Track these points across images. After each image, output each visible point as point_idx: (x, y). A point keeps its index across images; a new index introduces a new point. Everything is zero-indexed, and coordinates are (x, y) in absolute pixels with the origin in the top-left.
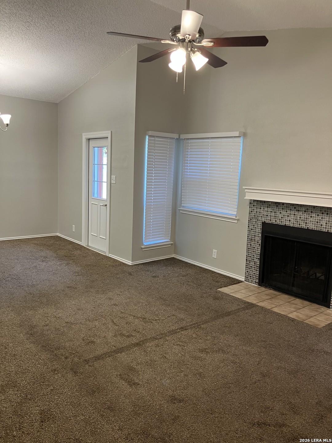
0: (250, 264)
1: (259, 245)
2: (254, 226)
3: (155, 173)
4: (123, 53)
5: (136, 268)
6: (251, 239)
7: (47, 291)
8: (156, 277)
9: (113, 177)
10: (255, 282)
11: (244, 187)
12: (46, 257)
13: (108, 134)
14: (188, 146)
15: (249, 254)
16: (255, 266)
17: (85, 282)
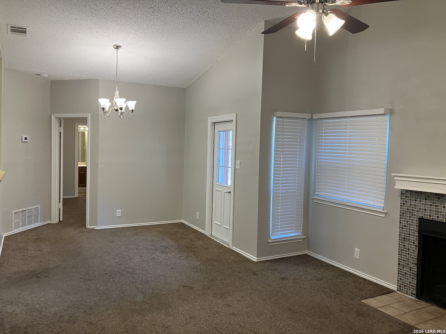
0: (403, 270)
1: (416, 246)
2: (407, 222)
3: (283, 158)
4: (249, 31)
5: (261, 266)
6: (404, 238)
7: (160, 290)
8: (284, 279)
9: (238, 162)
10: (412, 293)
11: (392, 174)
12: (167, 248)
13: (232, 117)
14: (322, 126)
15: (401, 257)
16: (410, 272)
17: (202, 281)
